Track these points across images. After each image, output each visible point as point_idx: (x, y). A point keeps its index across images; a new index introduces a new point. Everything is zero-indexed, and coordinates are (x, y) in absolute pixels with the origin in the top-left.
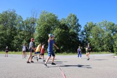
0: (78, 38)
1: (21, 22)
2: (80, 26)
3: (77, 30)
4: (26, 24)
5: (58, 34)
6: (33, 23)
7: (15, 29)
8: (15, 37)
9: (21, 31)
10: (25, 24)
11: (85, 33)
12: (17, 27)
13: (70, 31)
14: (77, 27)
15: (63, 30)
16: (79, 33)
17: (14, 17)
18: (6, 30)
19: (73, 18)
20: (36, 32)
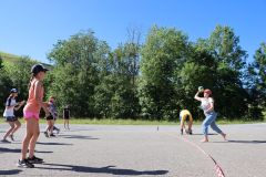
0: (241, 84)
1: (107, 55)
3: (237, 64)
4: (119, 58)
6: (133, 55)
7: (95, 71)
8: (96, 88)
9: (108, 74)
10: (115, 58)
11: (257, 71)
12: (100, 67)
13: (220, 68)
14: (235, 57)
15: (203, 67)
16: (242, 70)
20: (140, 74)
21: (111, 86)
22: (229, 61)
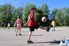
0: (48, 18)
1: (14, 10)
2: (49, 11)
3: (48, 13)
5: (37, 16)
6: (22, 10)
7: (11, 14)
8: (11, 19)
9: (15, 15)
10: (17, 11)
11: (52, 15)
12: (13, 13)
13: (44, 14)
14: (47, 12)
16: (49, 15)
17: (10, 7)
18: (6, 15)
19: (45, 6)
20: (23, 15)
21: (15, 18)
22: (46, 13)
